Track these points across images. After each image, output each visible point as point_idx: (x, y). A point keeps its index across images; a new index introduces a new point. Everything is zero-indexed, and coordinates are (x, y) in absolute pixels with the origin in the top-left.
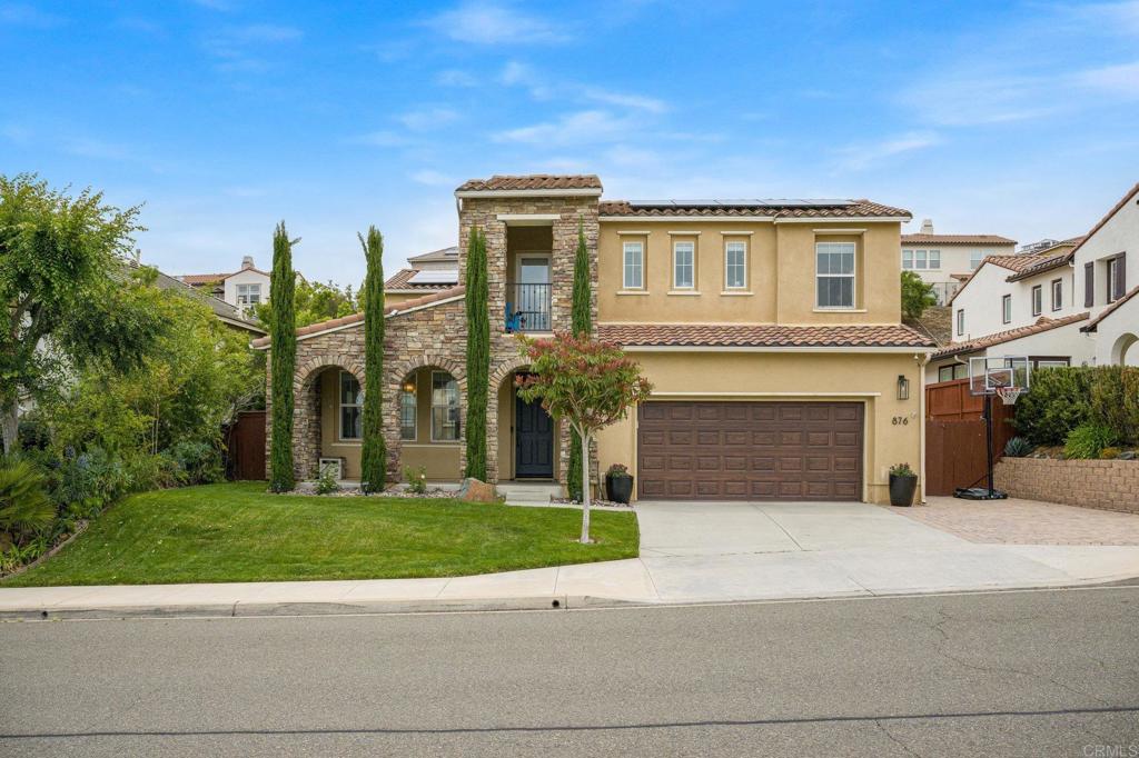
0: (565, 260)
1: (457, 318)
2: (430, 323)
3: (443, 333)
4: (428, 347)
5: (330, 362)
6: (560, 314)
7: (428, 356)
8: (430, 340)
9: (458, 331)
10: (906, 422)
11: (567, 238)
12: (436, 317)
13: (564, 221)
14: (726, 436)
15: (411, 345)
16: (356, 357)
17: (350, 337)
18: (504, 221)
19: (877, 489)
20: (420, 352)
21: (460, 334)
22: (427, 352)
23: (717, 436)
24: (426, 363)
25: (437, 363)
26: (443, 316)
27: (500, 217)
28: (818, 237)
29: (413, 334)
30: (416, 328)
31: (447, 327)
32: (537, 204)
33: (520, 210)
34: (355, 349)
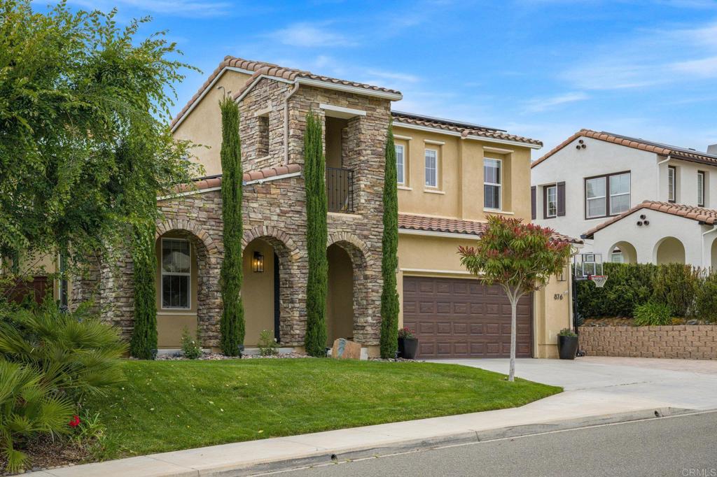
0: (369, 152)
1: (289, 194)
2: (268, 196)
3: (279, 206)
4: (266, 218)
5: (180, 227)
6: (366, 198)
7: (267, 227)
8: (268, 212)
9: (290, 206)
10: (561, 298)
11: (370, 132)
12: (273, 191)
13: (368, 117)
14: (455, 306)
15: (252, 215)
16: (204, 223)
17: (198, 203)
18: (324, 110)
19: (547, 347)
20: (260, 222)
21: (292, 208)
22: (266, 223)
23: (449, 306)
24: (265, 234)
25: (274, 234)
26: (278, 191)
27: (322, 106)
28: (487, 154)
29: (255, 205)
30: (256, 200)
31: (282, 201)
32: (349, 99)
33: (336, 102)
34: (203, 215)
